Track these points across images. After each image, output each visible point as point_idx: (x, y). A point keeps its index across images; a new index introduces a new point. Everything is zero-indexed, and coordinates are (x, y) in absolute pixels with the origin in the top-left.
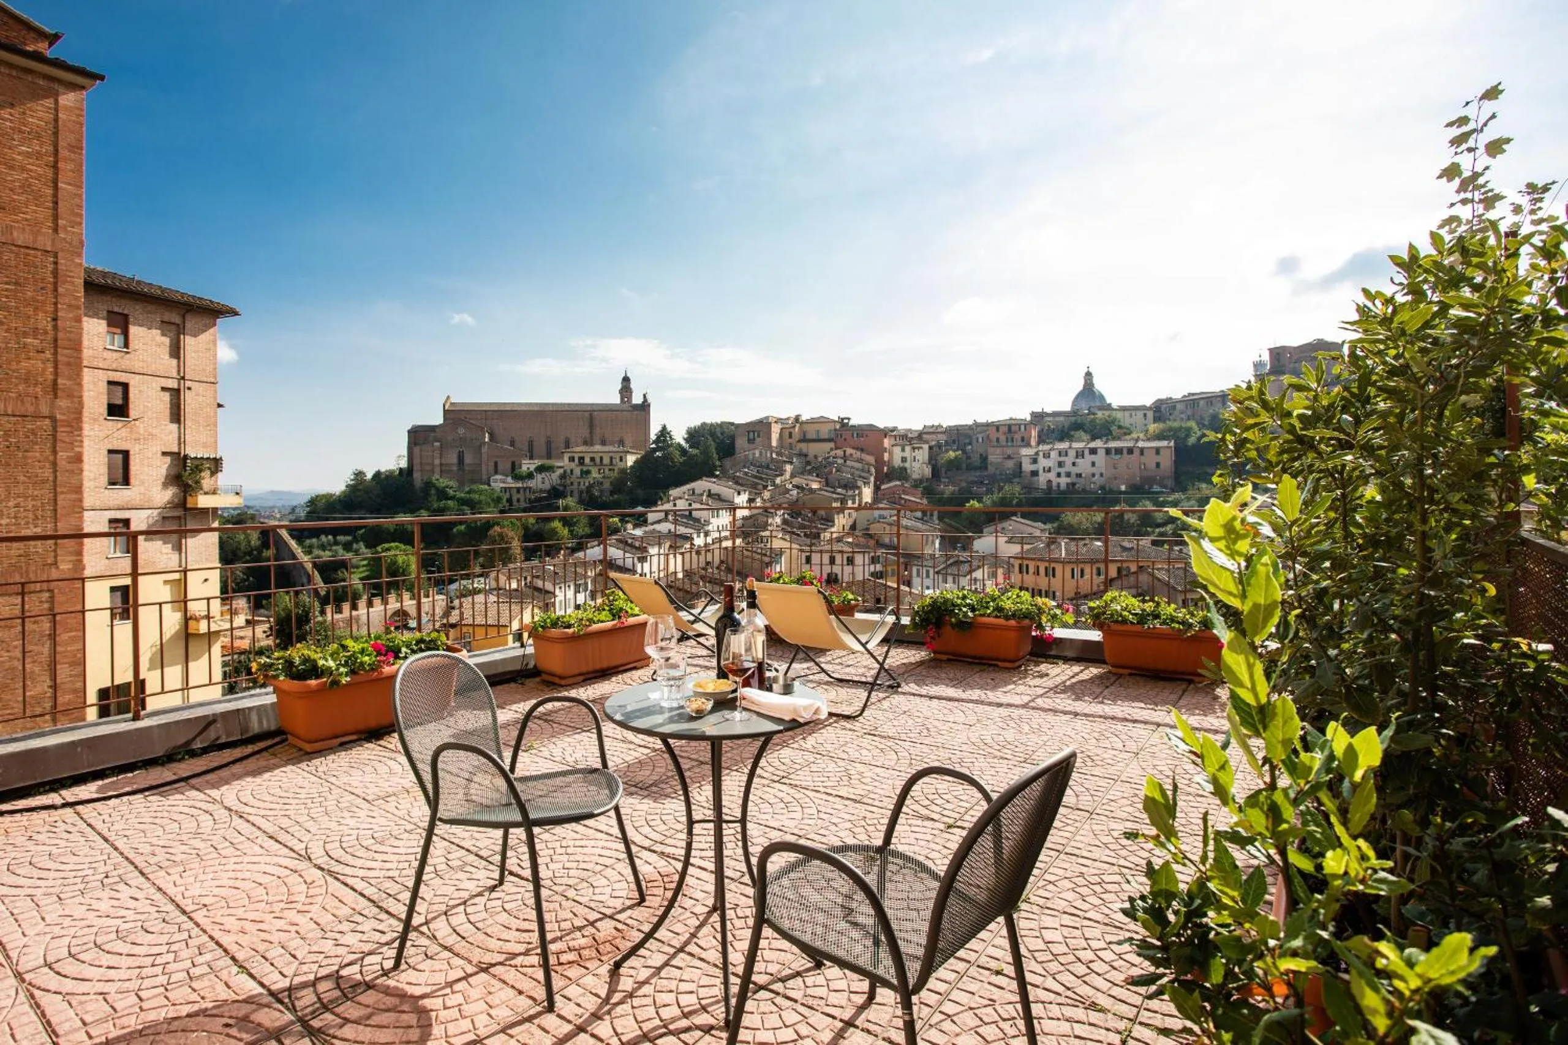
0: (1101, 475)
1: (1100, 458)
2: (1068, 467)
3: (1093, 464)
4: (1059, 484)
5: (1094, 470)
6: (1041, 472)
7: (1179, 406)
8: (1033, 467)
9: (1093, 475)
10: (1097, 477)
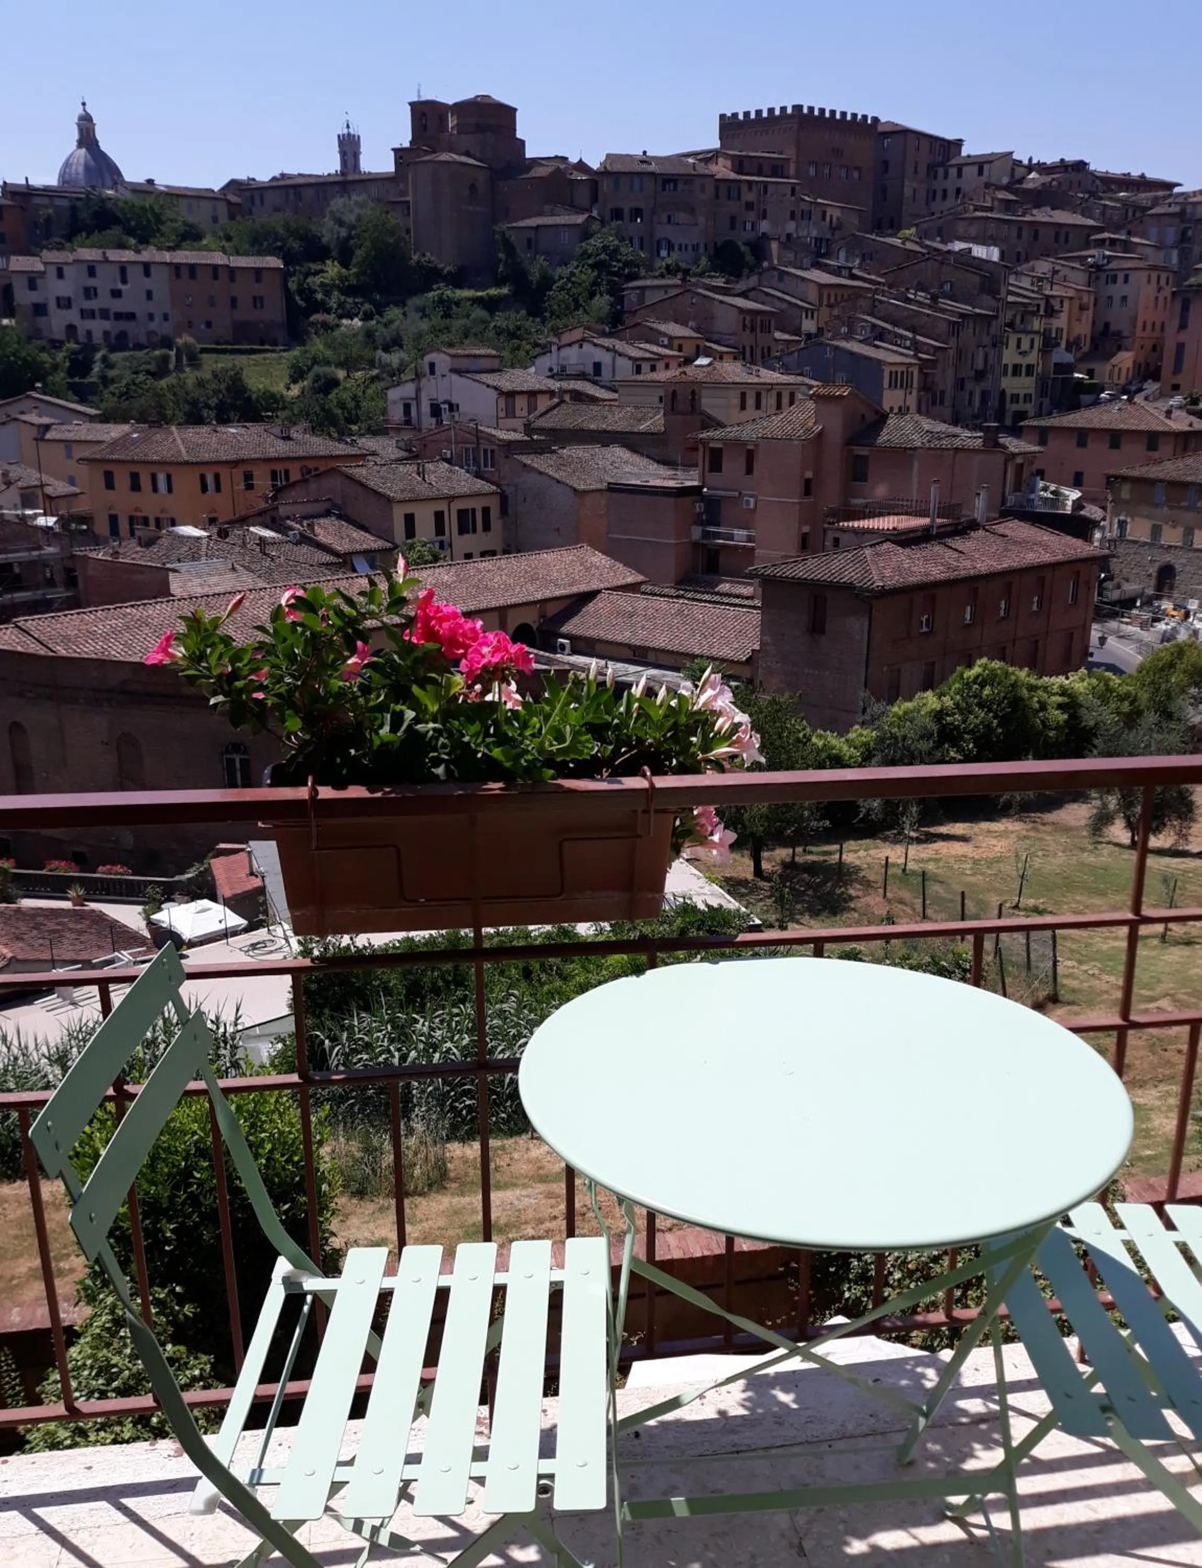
0: (166, 317)
1: (159, 283)
2: (104, 301)
3: (149, 295)
4: (89, 333)
5: (151, 307)
6: (52, 305)
7: (269, 196)
8: (34, 297)
9: (151, 317)
10: (157, 319)
